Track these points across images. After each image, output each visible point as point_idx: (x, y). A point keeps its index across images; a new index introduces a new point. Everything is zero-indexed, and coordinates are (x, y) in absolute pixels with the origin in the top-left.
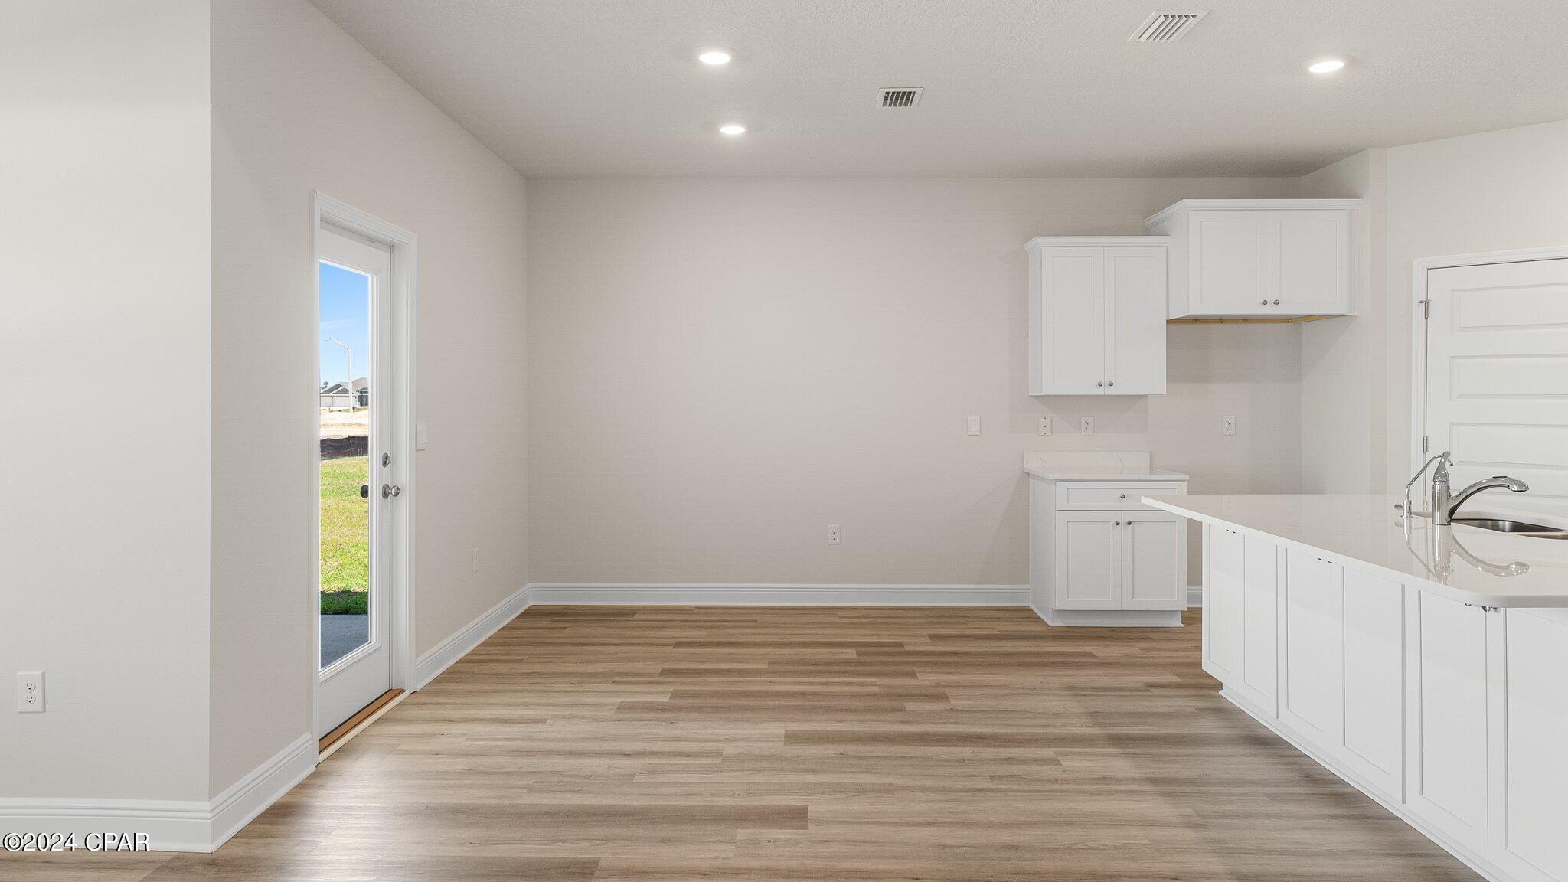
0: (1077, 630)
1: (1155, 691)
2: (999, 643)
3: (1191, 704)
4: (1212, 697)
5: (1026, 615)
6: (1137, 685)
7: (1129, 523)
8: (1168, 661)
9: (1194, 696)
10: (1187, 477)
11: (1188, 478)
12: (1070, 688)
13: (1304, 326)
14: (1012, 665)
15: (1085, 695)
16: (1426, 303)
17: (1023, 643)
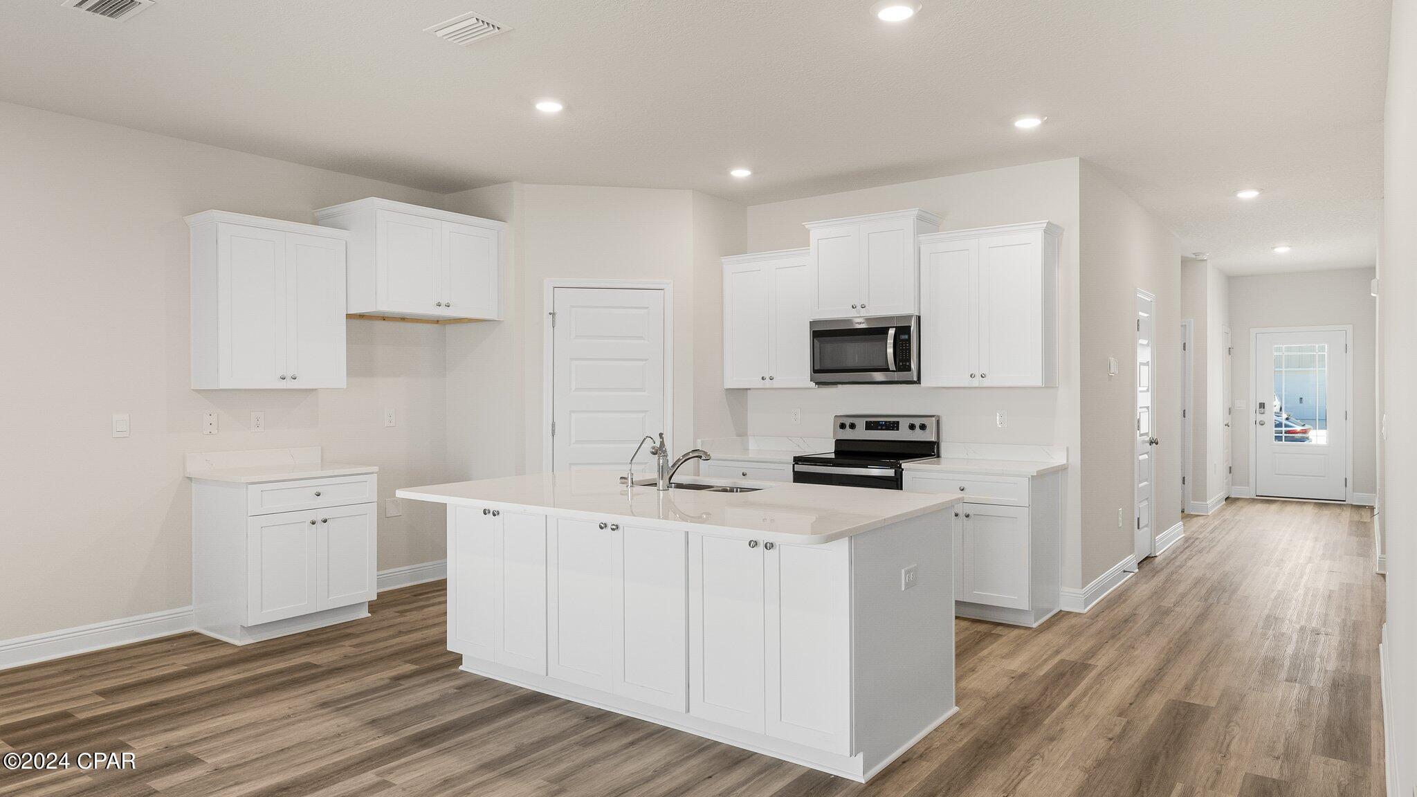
0: (271, 643)
1: (406, 684)
2: (199, 679)
3: (447, 686)
4: (455, 674)
5: (195, 640)
6: (382, 683)
7: (325, 521)
8: (388, 651)
9: (442, 678)
10: (376, 469)
11: (378, 470)
12: (324, 705)
13: (449, 328)
14: (239, 699)
15: (346, 707)
16: (553, 314)
17: (226, 672)
